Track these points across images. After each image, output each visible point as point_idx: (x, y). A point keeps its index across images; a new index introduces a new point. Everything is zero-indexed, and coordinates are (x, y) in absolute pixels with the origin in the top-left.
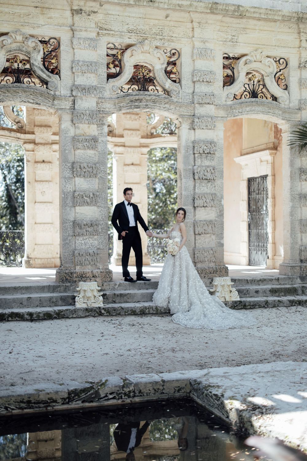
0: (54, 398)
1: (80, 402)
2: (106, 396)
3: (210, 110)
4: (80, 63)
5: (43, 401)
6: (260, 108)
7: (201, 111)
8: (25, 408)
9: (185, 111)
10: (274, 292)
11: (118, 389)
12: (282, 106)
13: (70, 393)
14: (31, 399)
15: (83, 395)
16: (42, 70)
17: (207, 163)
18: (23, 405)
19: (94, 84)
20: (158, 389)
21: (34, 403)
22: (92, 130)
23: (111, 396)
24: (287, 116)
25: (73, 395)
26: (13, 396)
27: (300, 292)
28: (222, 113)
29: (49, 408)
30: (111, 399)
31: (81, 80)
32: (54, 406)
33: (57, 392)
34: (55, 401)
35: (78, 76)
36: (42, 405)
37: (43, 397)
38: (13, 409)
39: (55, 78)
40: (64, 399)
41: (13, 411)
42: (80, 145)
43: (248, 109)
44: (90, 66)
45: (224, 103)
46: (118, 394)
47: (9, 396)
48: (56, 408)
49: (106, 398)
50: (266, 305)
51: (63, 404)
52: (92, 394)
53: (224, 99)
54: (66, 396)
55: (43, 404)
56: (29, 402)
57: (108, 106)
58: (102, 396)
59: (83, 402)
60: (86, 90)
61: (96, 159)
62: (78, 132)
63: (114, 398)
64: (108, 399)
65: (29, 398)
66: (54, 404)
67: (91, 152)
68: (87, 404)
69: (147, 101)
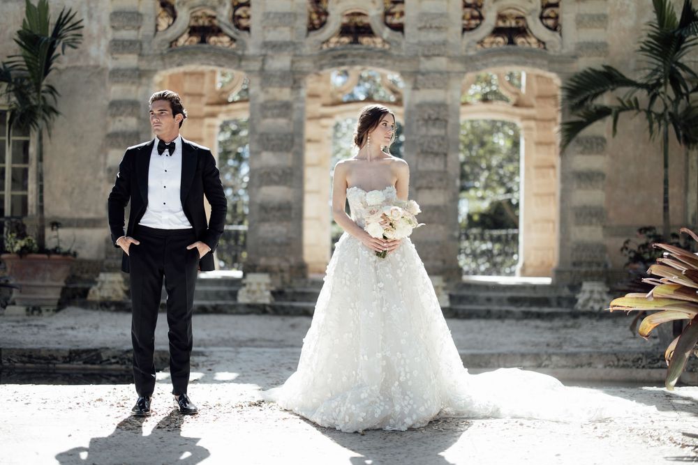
0: (55, 355)
1: (81, 362)
2: (108, 360)
3: (441, 63)
4: (271, 16)
5: (44, 357)
6: (513, 58)
7: (426, 65)
8: (27, 363)
9: (407, 67)
10: (514, 301)
11: (121, 353)
12: (551, 52)
13: (71, 352)
14: (33, 354)
15: (84, 356)
16: (229, 27)
17: (435, 131)
18: (24, 359)
19: (288, 39)
20: (166, 359)
21: (36, 358)
22: (285, 94)
23: (113, 361)
24: (556, 66)
25: (74, 355)
26: (15, 349)
27: (554, 303)
28: (459, 67)
29: (51, 365)
30: (114, 363)
31: (273, 36)
32: (57, 363)
33: (58, 350)
34: (56, 359)
35: (269, 31)
36: (42, 361)
37: (43, 353)
38: (15, 362)
39: (244, 34)
40: (64, 357)
41: (17, 365)
42: (269, 113)
43: (495, 59)
44: (285, 18)
45: (464, 53)
46: (121, 359)
47: (11, 349)
48: (57, 366)
49: (109, 362)
50: (488, 315)
51: (64, 362)
52: (93, 356)
53: (464, 48)
54: (67, 354)
55: (45, 360)
56: (30, 357)
57: (306, 65)
58: (104, 358)
59: (85, 363)
60: (277, 47)
61: (291, 129)
62: (268, 97)
63: (117, 363)
64: (111, 364)
65: (31, 352)
66: (55, 361)
67: (282, 122)
68: (89, 366)
69: (354, 56)
